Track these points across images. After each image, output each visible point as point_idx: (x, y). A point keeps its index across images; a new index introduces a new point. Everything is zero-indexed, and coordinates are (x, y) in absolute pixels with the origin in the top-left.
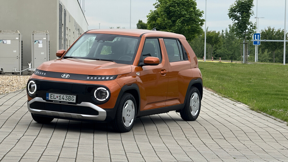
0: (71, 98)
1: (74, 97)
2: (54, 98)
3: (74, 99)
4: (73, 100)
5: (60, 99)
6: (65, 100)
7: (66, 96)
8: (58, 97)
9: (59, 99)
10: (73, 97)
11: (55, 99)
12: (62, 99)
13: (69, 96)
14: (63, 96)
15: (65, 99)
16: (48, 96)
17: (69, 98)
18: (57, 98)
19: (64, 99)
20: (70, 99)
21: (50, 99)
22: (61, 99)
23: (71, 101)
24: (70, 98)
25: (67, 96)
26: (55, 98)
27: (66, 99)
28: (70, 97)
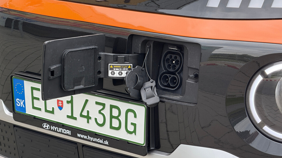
0: (122, 118)
1: (135, 116)
2: (46, 111)
3: (134, 125)
4: (131, 128)
5: (72, 117)
6: (92, 127)
7: (97, 103)
8: (65, 103)
9: (68, 117)
10: (130, 114)
11: (52, 112)
12: (81, 116)
13: (112, 107)
14: (87, 101)
15: (92, 121)
16: (23, 97)
17: (112, 117)
18: (61, 108)
19: (88, 118)
20: (115, 123)
21: (30, 111)
22: (75, 119)
23: (121, 135)
24: (117, 118)
25: (104, 105)
26: (49, 109)
27: (101, 121)
28: (115, 113)
